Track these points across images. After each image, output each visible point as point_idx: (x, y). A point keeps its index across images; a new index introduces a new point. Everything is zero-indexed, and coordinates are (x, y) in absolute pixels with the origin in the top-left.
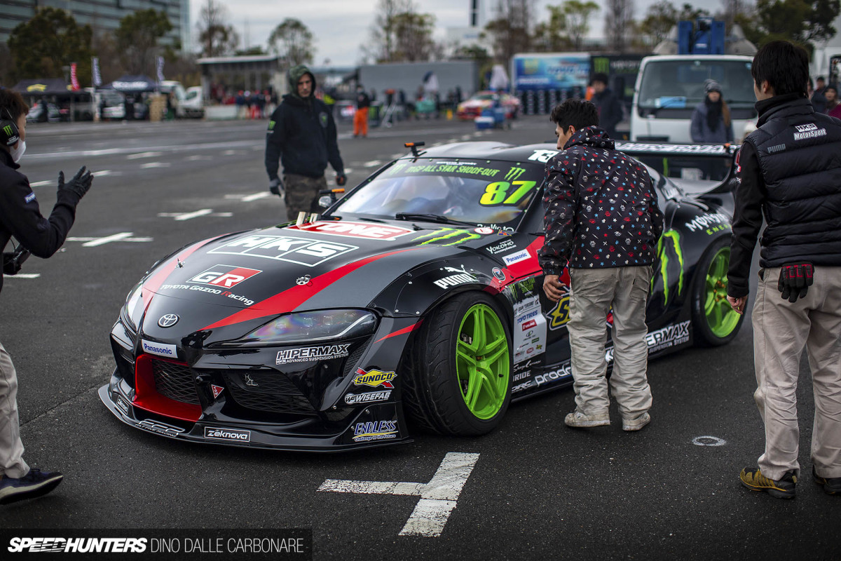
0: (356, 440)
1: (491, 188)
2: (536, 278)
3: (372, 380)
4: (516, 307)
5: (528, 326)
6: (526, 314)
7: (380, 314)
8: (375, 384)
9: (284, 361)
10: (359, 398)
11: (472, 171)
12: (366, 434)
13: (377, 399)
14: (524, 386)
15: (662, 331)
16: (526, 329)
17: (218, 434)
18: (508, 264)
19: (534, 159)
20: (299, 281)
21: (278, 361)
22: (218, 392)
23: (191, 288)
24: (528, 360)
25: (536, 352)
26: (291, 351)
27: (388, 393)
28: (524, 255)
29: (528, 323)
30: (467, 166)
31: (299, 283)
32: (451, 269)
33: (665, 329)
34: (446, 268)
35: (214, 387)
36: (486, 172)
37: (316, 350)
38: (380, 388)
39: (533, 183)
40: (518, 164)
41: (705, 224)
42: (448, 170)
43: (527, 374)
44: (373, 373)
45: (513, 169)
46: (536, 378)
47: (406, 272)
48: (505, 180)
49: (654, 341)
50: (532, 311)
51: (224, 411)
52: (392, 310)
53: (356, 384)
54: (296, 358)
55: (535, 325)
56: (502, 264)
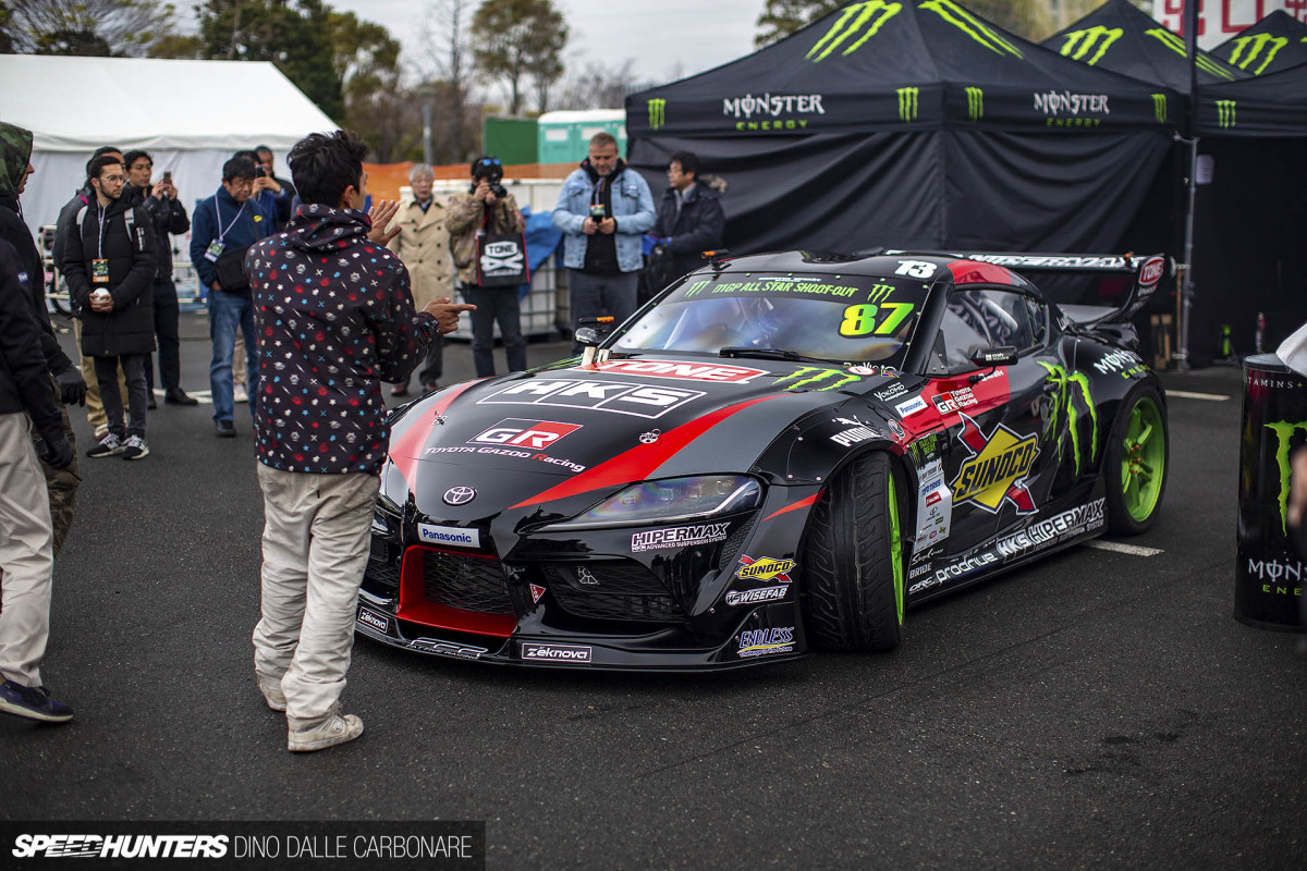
0: (742, 656)
1: (852, 312)
2: (938, 436)
3: (763, 572)
4: (920, 473)
5: (932, 500)
6: (929, 484)
7: (767, 482)
8: (766, 576)
9: (644, 547)
10: (745, 597)
11: (817, 289)
12: (754, 647)
13: (769, 597)
14: (925, 583)
15: (1073, 512)
16: (930, 504)
17: (541, 653)
18: (904, 415)
19: (904, 273)
20: (643, 438)
21: (635, 548)
22: (539, 594)
23: (480, 451)
24: (930, 548)
25: (940, 537)
26: (652, 533)
27: (784, 589)
28: (919, 404)
29: (932, 496)
30: (809, 282)
31: (644, 441)
32: (845, 421)
33: (1077, 509)
34: (840, 420)
35: (533, 586)
36: (840, 291)
37: (686, 531)
38: (773, 583)
39: (911, 306)
40: (883, 280)
41: (1118, 364)
42: (780, 288)
43: (927, 568)
44: (764, 562)
45: (877, 286)
46: (937, 573)
47: (791, 424)
48: (870, 302)
49: (1064, 526)
50: (934, 481)
51: (546, 621)
52: (785, 477)
53: (741, 577)
54: (659, 542)
55: (940, 499)
56: (896, 416)
